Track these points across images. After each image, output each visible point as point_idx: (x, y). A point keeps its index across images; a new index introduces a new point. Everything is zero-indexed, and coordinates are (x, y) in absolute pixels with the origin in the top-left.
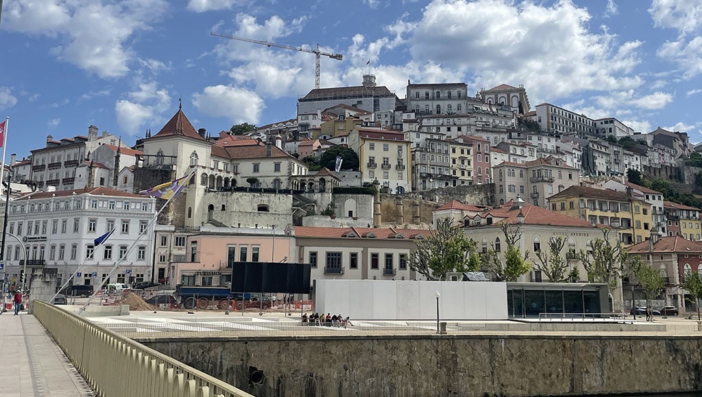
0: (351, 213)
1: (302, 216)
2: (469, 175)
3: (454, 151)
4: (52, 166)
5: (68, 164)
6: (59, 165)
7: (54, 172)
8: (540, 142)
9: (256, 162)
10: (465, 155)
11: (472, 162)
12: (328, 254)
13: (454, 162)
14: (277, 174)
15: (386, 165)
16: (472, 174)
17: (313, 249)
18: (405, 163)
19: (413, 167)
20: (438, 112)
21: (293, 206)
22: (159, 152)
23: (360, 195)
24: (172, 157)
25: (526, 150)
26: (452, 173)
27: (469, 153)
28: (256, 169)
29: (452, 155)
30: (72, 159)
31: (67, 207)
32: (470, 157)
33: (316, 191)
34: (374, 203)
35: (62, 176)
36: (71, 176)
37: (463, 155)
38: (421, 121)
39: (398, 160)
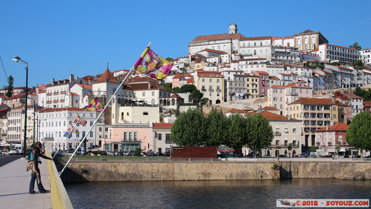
1: (164, 117)
2: (256, 92)
3: (248, 80)
4: (56, 93)
5: (62, 93)
6: (58, 93)
7: (56, 96)
9: (144, 91)
10: (254, 82)
11: (258, 86)
12: (166, 135)
13: (248, 86)
14: (153, 97)
15: (211, 90)
16: (258, 92)
17: (160, 133)
18: (221, 88)
19: (225, 90)
20: (255, 54)
21: (160, 112)
24: (104, 91)
26: (247, 92)
27: (256, 81)
28: (144, 95)
29: (247, 83)
30: (63, 91)
32: (257, 83)
35: (60, 98)
36: (63, 99)
37: (253, 82)
38: (239, 62)
39: (217, 86)
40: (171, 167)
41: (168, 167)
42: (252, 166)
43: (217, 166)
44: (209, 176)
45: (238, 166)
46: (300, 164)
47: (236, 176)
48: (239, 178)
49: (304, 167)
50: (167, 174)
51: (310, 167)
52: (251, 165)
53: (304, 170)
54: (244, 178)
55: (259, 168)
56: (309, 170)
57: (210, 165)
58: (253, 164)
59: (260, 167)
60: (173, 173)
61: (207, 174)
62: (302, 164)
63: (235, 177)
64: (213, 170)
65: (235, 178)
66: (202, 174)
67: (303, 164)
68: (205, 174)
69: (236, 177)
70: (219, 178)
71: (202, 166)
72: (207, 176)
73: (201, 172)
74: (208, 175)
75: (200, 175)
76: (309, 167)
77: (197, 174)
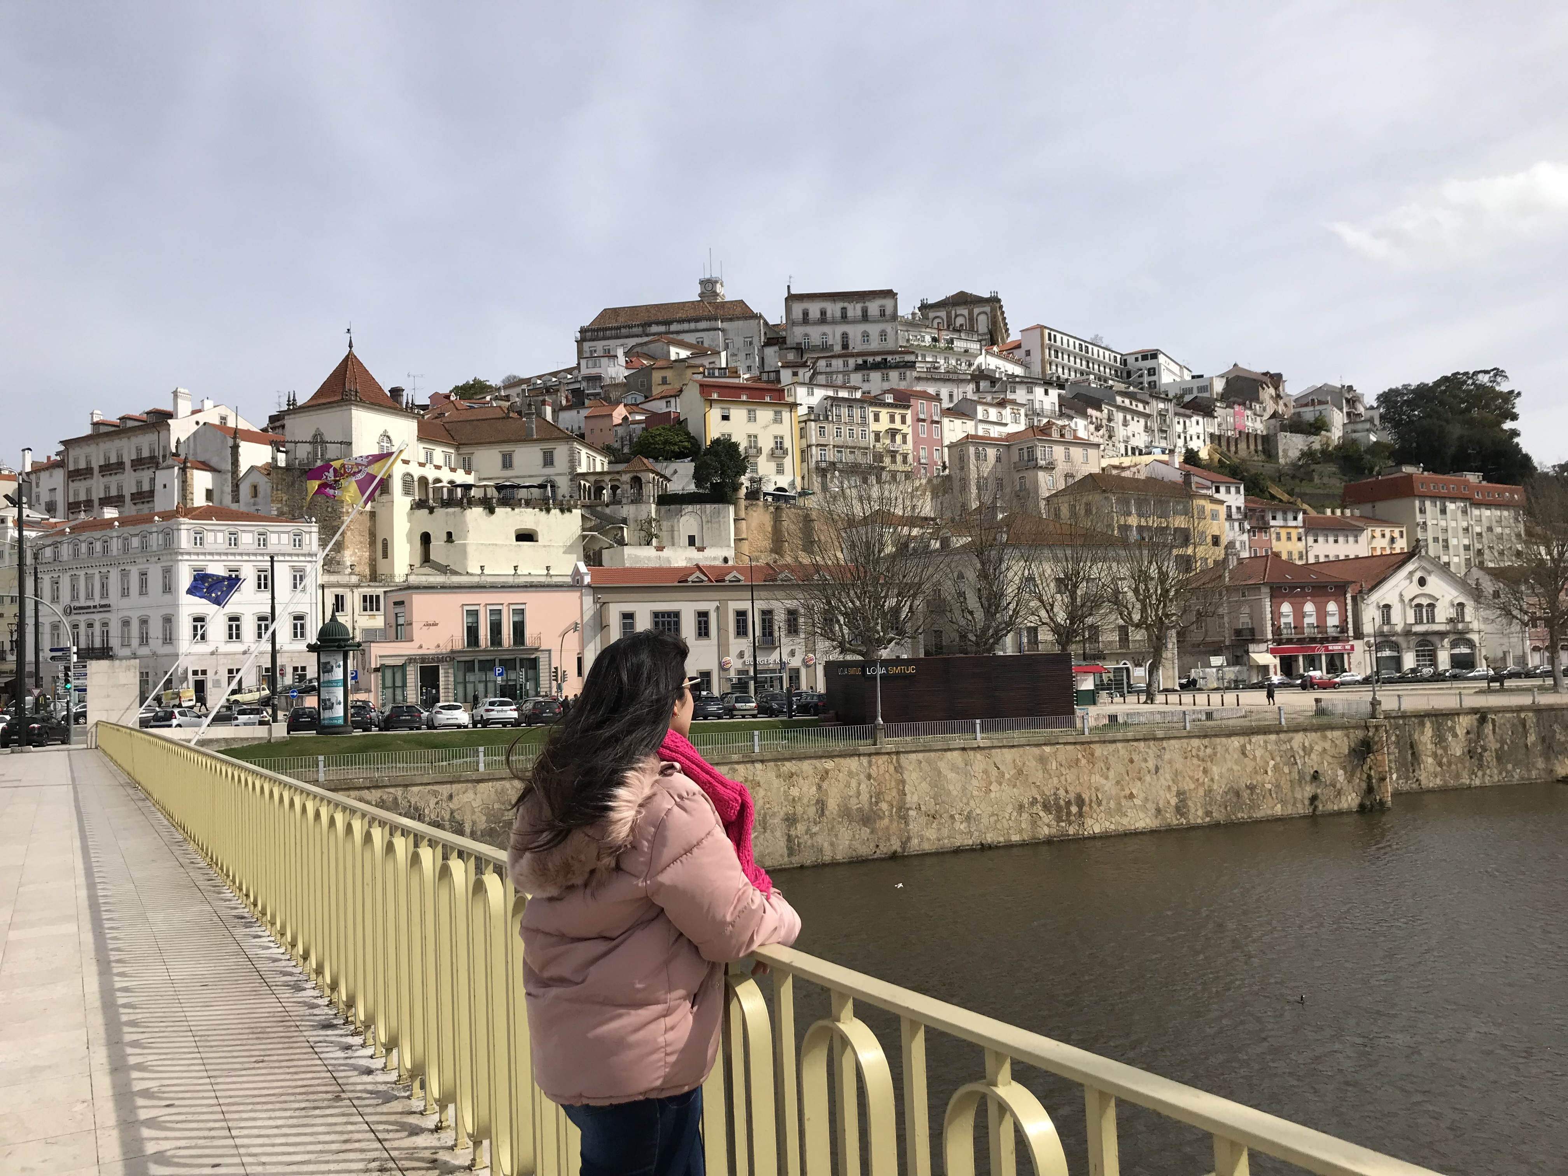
0: (692, 541)
1: (601, 549)
2: (905, 461)
3: (877, 419)
4: (108, 469)
5: (139, 463)
6: (120, 465)
7: (113, 480)
8: (1030, 397)
9: (507, 448)
10: (898, 424)
11: (909, 438)
12: (656, 615)
13: (877, 439)
14: (549, 471)
15: (752, 449)
16: (910, 458)
17: (628, 608)
18: (787, 444)
19: (802, 452)
20: (845, 346)
21: (584, 530)
22: (315, 436)
23: (708, 506)
24: (341, 443)
25: (1007, 412)
27: (903, 421)
28: (507, 462)
29: (874, 427)
30: (146, 454)
31: (144, 547)
32: (906, 429)
33: (624, 501)
34: (735, 520)
35: (129, 488)
36: (146, 487)
37: (892, 426)
38: (814, 364)
39: (776, 437)
40: (887, 776)
41: (869, 777)
42: (1269, 748)
43: (1112, 760)
44: (1080, 814)
45: (1209, 751)
46: (1422, 724)
47: (1204, 806)
48: (1219, 815)
49: (1440, 739)
50: (867, 819)
51: (1459, 732)
52: (1265, 742)
53: (1440, 752)
54: (1239, 815)
55: (1302, 753)
56: (1457, 749)
57: (1080, 756)
58: (1273, 737)
59: (1304, 749)
60: (902, 812)
61: (1068, 803)
62: (1428, 724)
63: (1200, 813)
64: (1097, 779)
65: (1197, 815)
66: (1046, 807)
67: (1432, 723)
68: (1059, 809)
69: (1208, 813)
70: (1125, 821)
71: (1042, 760)
72: (1069, 813)
73: (1039, 798)
74: (1074, 809)
75: (1038, 809)
76: (1455, 735)
77: (1021, 807)
